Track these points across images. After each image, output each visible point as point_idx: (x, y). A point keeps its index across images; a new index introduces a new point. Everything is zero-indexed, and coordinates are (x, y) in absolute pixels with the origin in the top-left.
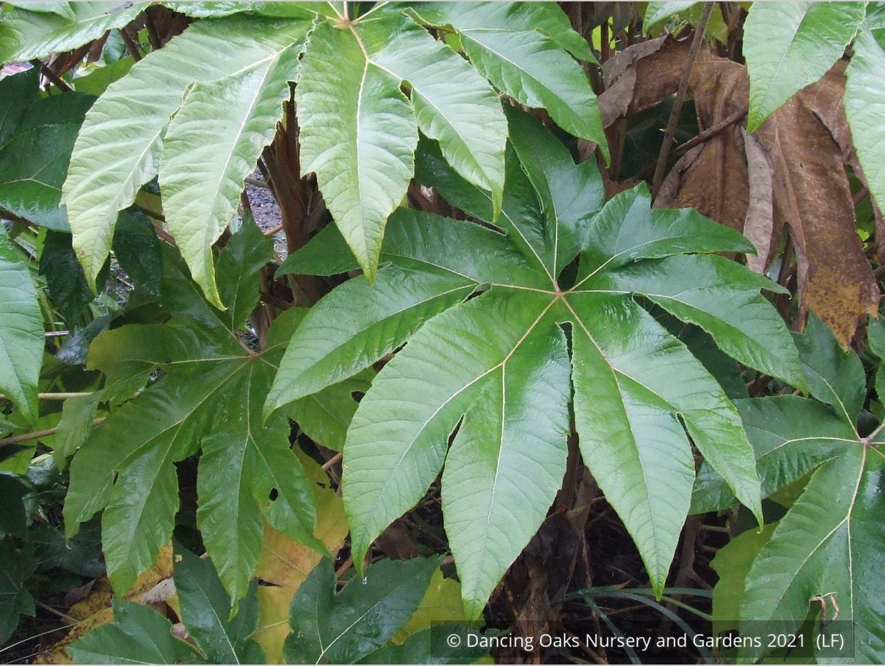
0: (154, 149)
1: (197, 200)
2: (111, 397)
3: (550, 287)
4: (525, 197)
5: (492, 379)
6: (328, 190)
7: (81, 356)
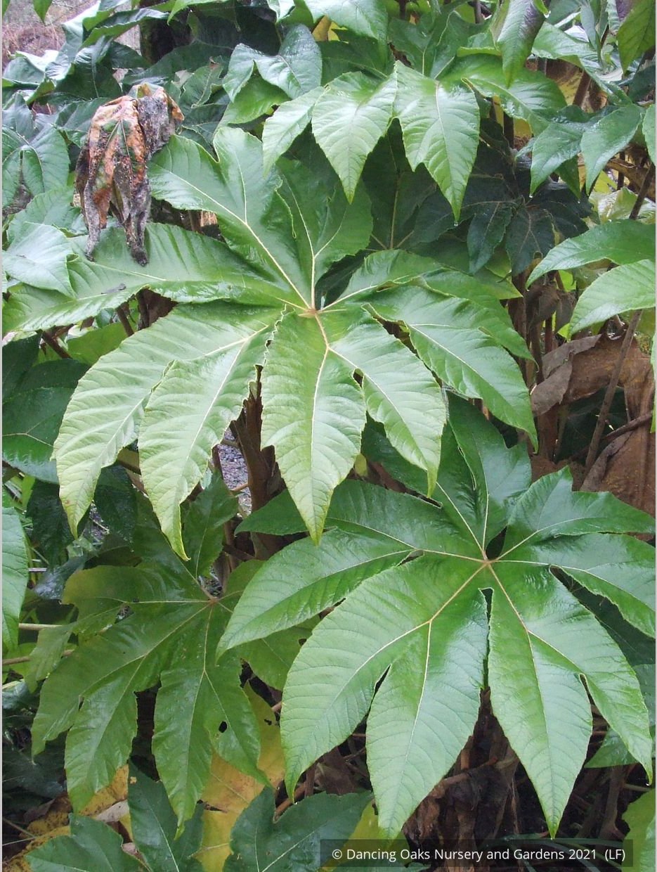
0: (136, 416)
1: (170, 463)
2: (82, 629)
3: (479, 556)
4: (459, 474)
5: (419, 635)
6: (284, 461)
7: (56, 592)
